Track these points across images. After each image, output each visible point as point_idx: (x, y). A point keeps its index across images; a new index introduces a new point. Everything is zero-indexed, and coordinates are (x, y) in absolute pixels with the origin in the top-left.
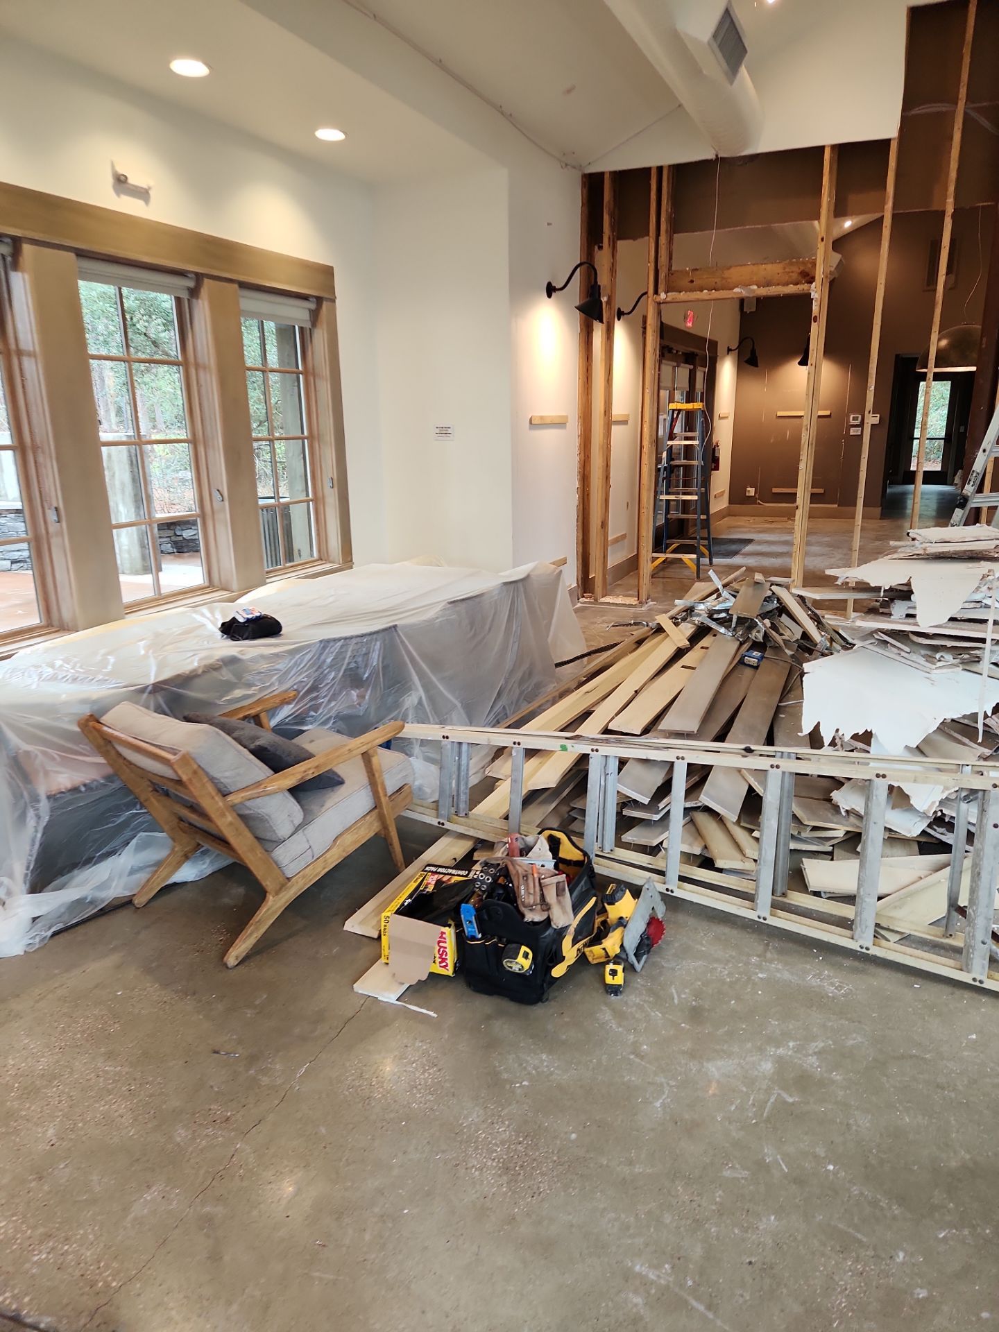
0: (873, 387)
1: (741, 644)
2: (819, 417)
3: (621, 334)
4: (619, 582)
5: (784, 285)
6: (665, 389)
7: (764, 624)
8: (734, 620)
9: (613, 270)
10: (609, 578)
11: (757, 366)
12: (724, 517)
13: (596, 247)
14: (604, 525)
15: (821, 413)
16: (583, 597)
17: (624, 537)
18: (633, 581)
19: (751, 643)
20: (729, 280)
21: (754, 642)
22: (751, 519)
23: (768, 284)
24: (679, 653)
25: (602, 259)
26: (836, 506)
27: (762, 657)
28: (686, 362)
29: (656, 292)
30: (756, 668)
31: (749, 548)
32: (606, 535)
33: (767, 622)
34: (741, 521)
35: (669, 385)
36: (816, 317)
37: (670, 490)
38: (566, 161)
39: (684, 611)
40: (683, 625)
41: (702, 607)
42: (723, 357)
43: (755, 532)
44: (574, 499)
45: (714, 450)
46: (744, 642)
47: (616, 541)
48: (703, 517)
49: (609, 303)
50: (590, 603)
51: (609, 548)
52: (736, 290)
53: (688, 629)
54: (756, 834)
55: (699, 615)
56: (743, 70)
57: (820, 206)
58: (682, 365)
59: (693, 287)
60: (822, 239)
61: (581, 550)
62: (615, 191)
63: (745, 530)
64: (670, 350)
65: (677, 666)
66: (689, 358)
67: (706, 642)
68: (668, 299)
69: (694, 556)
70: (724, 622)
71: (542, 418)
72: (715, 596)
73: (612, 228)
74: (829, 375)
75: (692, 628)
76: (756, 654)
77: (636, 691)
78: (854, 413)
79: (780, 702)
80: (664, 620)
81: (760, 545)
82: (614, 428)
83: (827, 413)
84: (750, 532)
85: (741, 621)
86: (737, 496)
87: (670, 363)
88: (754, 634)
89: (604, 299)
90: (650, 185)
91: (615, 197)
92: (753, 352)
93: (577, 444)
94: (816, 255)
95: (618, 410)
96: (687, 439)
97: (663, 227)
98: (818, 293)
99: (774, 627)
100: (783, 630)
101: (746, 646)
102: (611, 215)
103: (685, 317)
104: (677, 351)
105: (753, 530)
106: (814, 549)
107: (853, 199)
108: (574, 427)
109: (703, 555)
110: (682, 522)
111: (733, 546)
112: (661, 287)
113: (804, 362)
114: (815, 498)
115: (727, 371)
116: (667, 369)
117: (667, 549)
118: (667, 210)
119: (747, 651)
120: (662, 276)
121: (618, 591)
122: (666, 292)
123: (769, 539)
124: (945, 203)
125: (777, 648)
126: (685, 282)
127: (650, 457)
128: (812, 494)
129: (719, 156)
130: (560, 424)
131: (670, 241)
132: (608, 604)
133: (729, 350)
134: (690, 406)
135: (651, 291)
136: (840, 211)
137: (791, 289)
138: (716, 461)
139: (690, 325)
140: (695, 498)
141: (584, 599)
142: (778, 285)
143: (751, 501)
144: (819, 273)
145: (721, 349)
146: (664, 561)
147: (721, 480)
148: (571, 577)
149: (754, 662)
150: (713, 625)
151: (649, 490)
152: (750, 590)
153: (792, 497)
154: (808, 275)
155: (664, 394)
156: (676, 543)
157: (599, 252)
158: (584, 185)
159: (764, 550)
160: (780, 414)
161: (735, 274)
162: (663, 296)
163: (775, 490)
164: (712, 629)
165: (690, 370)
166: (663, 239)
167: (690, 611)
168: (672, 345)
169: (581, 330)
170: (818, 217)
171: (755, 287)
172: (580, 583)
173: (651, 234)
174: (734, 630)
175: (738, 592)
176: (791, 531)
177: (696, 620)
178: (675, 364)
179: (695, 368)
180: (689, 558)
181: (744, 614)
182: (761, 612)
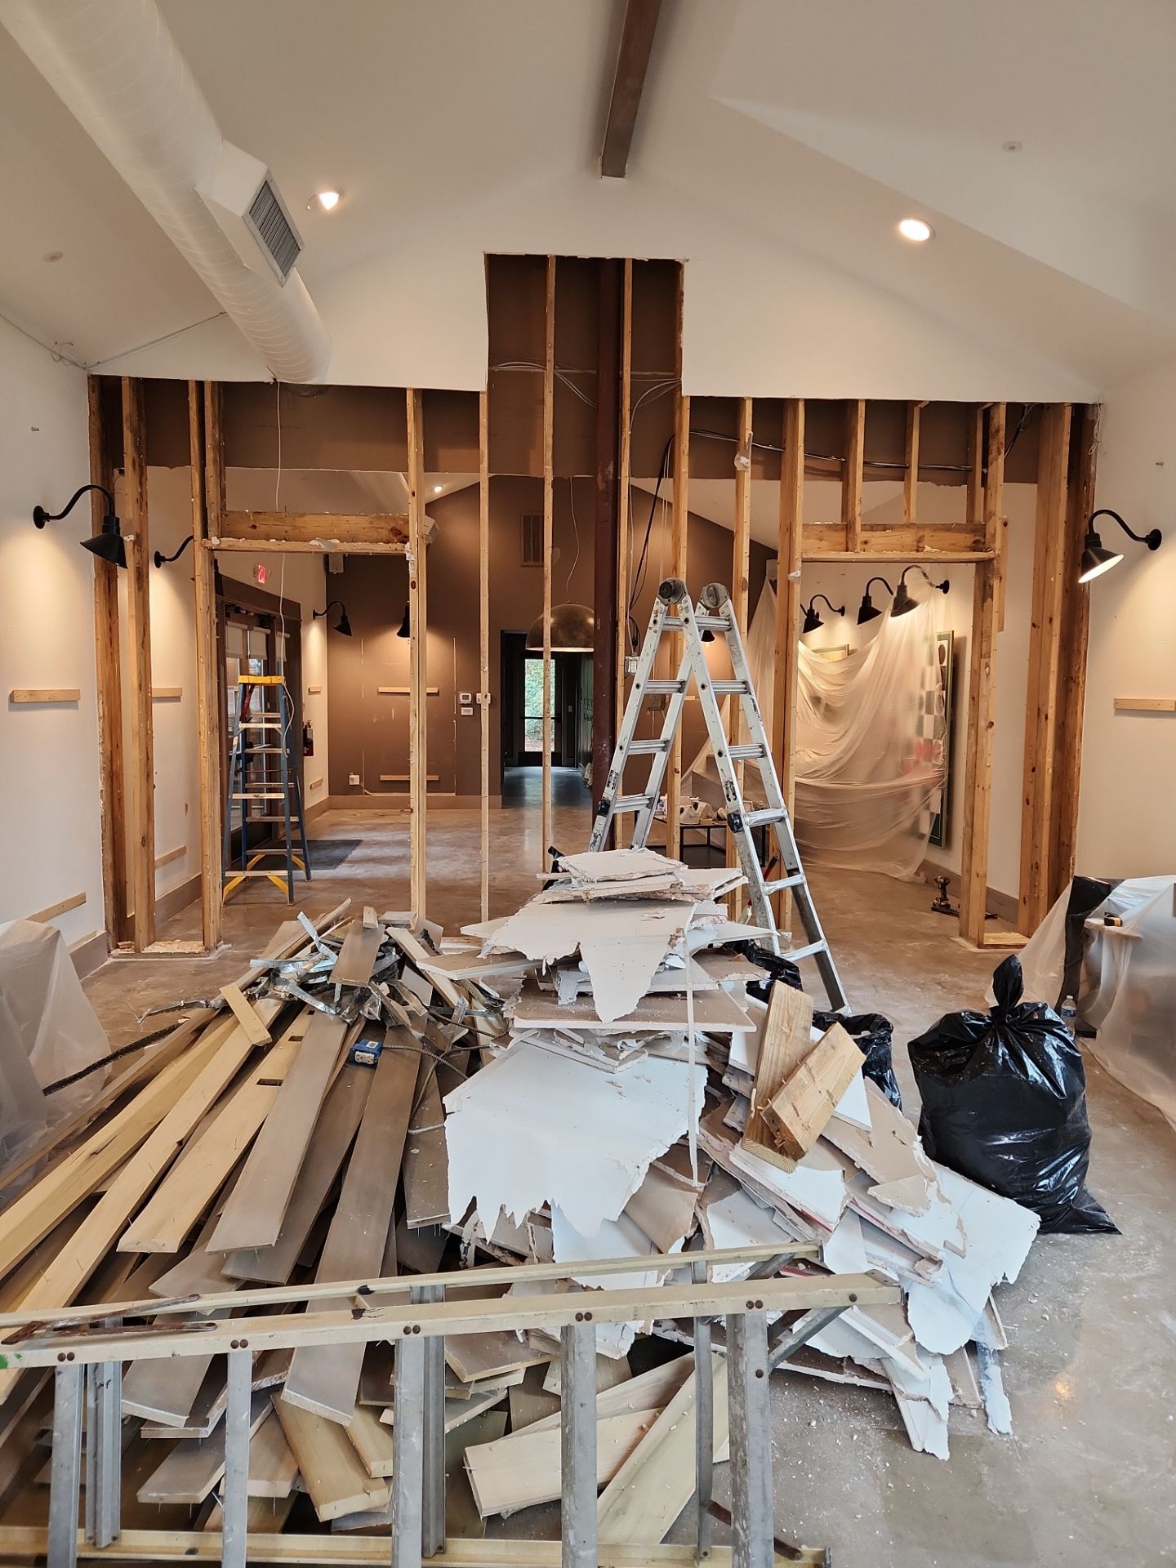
0: (487, 668)
1: (350, 1027)
2: (428, 694)
3: (159, 583)
4: (177, 916)
5: (372, 542)
6: (234, 656)
7: (379, 992)
8: (338, 989)
9: (142, 501)
10: (159, 914)
11: (350, 634)
12: (325, 812)
13: (116, 471)
14: (147, 841)
15: (430, 690)
16: (118, 947)
17: (182, 851)
18: (197, 913)
19: (363, 1024)
20: (302, 530)
21: (368, 1021)
22: (358, 813)
23: (353, 539)
24: (256, 1054)
25: (126, 486)
26: (454, 794)
27: (381, 1049)
28: (262, 626)
29: (205, 535)
30: (374, 1066)
31: (357, 853)
32: (150, 855)
33: (384, 988)
34: (347, 816)
35: (240, 652)
36: (414, 582)
37: (247, 785)
38: (60, 351)
39: (264, 975)
40: (261, 1003)
41: (290, 968)
42: (308, 623)
43: (362, 831)
44: (95, 807)
45: (305, 731)
46: (354, 1024)
47: (171, 858)
48: (294, 819)
49: (138, 542)
50: (126, 956)
51: (156, 871)
52: (313, 542)
53: (269, 1008)
54: (387, 1417)
55: (286, 982)
56: (294, 272)
57: (406, 456)
58: (255, 628)
59: (254, 532)
60: (413, 494)
61: (111, 879)
62: (138, 403)
63: (351, 827)
64: (238, 610)
65: (250, 1084)
66: (265, 621)
67: (298, 1027)
68: (222, 546)
69: (284, 873)
70: (324, 992)
71: (32, 693)
72: (308, 949)
73: (138, 448)
74: (435, 648)
75: (276, 1005)
76: (372, 1044)
77: (180, 1143)
78: (464, 691)
79: (410, 1126)
80: (232, 994)
81: (370, 848)
82: (156, 707)
83: (435, 690)
84: (356, 830)
85: (347, 989)
86: (338, 785)
87: (239, 625)
88: (366, 1010)
89: (129, 539)
90: (188, 403)
91: (139, 411)
92: (344, 618)
93: (98, 730)
94: (408, 512)
95: (160, 682)
96: (268, 721)
97: (210, 456)
98: (414, 555)
99: (394, 994)
100: (407, 997)
101: (357, 1030)
102: (136, 432)
103: (255, 573)
104: (247, 612)
105: (361, 827)
106: (435, 850)
107: (444, 454)
108: (92, 707)
109: (297, 867)
110: (269, 828)
111: (336, 851)
112: (212, 530)
113: (405, 633)
114: (432, 786)
115: (314, 638)
116: (234, 633)
117: (248, 861)
118: (214, 436)
119: (357, 1042)
120: (212, 516)
121: (174, 932)
122: (220, 537)
123: (381, 839)
124: (542, 470)
125: (400, 1028)
126: (245, 527)
127: (210, 747)
128: (428, 781)
129: (278, 380)
130: (68, 701)
131: (221, 475)
132: (158, 955)
133: (315, 614)
134: (267, 680)
135: (198, 533)
136: (430, 464)
137: (381, 548)
138: (309, 744)
139: (262, 581)
140: (282, 796)
141: (119, 951)
142: (365, 541)
143: (355, 790)
144: (413, 531)
145: (305, 613)
146: (245, 880)
147: (317, 768)
148: (93, 921)
149: (369, 1058)
150: (307, 998)
151: (212, 791)
152: (359, 940)
153: (405, 786)
154: (401, 533)
155: (232, 663)
156: (259, 854)
157: (121, 477)
158: (92, 389)
159: (375, 855)
160: (381, 690)
161: (311, 523)
162: (215, 541)
163: (383, 778)
164: (305, 1004)
165: (267, 635)
166: (210, 469)
167: (272, 974)
168: (240, 604)
169: (98, 575)
170: (405, 469)
171: (337, 541)
172: (111, 928)
173: (193, 463)
174: (339, 1004)
175: (342, 943)
176: (406, 827)
177: (283, 991)
178: (246, 627)
179: (273, 633)
180: (276, 875)
181: (352, 982)
182: (376, 971)
